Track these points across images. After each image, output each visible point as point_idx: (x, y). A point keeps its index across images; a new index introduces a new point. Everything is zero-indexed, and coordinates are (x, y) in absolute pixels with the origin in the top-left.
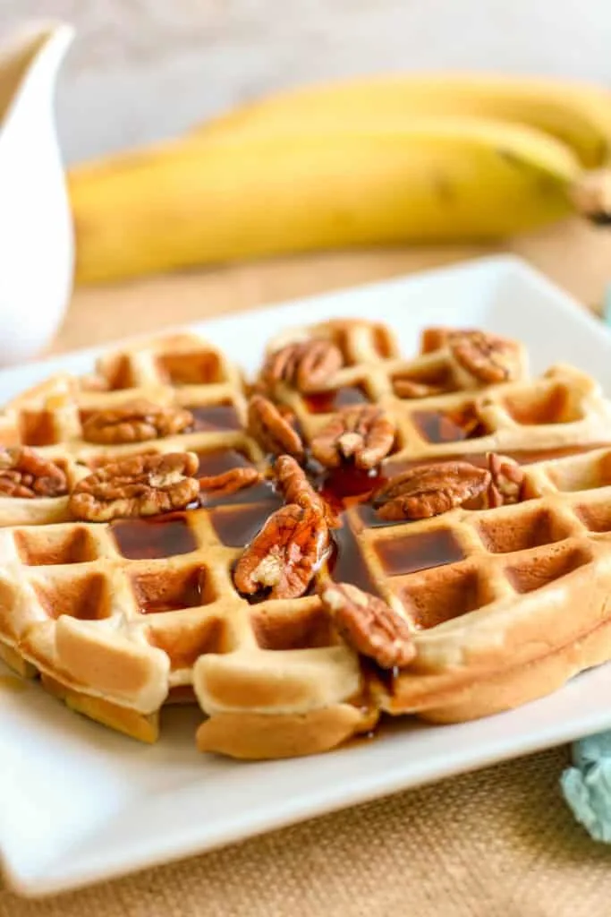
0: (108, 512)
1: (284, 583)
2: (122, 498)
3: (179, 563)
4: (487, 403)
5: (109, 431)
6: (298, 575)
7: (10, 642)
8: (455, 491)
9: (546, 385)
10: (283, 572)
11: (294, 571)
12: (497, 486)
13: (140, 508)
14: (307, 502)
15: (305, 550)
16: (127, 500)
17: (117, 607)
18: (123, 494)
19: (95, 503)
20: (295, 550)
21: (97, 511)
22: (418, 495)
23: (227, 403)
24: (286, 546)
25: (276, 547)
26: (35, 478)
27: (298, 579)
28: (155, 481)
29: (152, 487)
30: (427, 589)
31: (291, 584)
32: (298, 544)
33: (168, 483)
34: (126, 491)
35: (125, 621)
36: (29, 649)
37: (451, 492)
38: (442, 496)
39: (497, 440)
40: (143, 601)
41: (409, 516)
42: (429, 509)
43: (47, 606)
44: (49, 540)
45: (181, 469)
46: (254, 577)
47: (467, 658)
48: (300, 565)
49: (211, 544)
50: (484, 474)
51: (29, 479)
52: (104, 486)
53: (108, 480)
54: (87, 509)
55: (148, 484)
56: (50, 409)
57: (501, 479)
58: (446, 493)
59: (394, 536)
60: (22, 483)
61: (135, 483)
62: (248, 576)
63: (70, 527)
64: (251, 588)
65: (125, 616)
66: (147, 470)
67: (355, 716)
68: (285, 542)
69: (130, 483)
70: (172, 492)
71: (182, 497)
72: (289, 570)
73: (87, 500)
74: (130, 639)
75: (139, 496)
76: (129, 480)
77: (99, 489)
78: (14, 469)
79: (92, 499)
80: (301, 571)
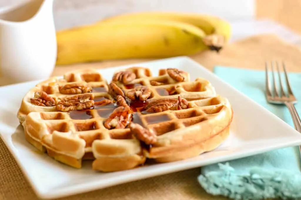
0: (67, 109)
1: (119, 126)
2: (72, 106)
3: (88, 121)
4: (178, 87)
5: (68, 90)
6: (123, 124)
7: (38, 140)
8: (168, 105)
9: (195, 83)
10: (119, 123)
12: (181, 106)
13: (77, 108)
14: (125, 106)
15: (125, 118)
17: (70, 130)
18: (72, 104)
20: (122, 118)
21: (64, 109)
22: (158, 106)
23: (102, 86)
25: (117, 117)
26: (46, 101)
28: (81, 101)
29: (81, 103)
30: (160, 128)
31: (121, 126)
32: (123, 116)
33: (85, 101)
34: (73, 104)
35: (72, 133)
36: (44, 142)
41: (155, 111)
42: (161, 109)
44: (50, 116)
45: (89, 98)
46: (110, 124)
47: (171, 143)
48: (123, 121)
49: (98, 117)
50: (177, 101)
51: (44, 101)
53: (68, 101)
54: (61, 108)
55: (79, 102)
56: (50, 86)
57: (182, 104)
58: (166, 105)
60: (42, 102)
61: (76, 102)
62: (108, 123)
63: (56, 113)
64: (109, 127)
66: (79, 98)
67: (139, 158)
68: (119, 115)
70: (86, 104)
71: (89, 105)
72: (120, 122)
73: (61, 106)
74: (74, 137)
75: (76, 105)
76: (74, 101)
77: (65, 103)
78: (40, 98)
79: (63, 106)
80: (124, 123)
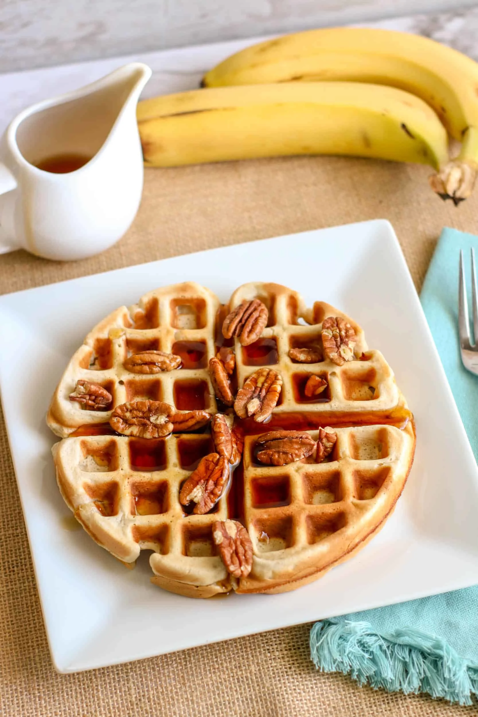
0: (128, 432)
1: (203, 504)
2: (136, 425)
3: (157, 477)
6: (210, 499)
7: (72, 510)
8: (296, 455)
10: (203, 496)
11: (209, 496)
12: (322, 443)
13: (143, 434)
14: (223, 451)
15: (216, 484)
16: (138, 427)
17: (122, 511)
18: (136, 423)
19: (122, 424)
20: (211, 483)
21: (123, 429)
22: (279, 452)
23: (203, 343)
24: (207, 481)
25: (202, 481)
26: (96, 397)
27: (209, 501)
28: (152, 419)
29: (151, 423)
30: (268, 520)
31: (206, 504)
32: (213, 481)
33: (158, 422)
34: (139, 421)
35: (123, 519)
36: (79, 515)
37: (294, 456)
38: (290, 456)
39: (331, 407)
40: (137, 493)
41: (271, 464)
42: (282, 461)
43: (91, 493)
44: (98, 444)
46: (188, 498)
47: (275, 575)
48: (212, 493)
49: (175, 466)
50: (314, 445)
51: (93, 397)
52: (128, 414)
53: (131, 411)
54: (118, 428)
55: (149, 420)
56: (111, 338)
57: (324, 440)
58: (292, 455)
59: (262, 475)
60: (90, 399)
61: (143, 418)
62: (186, 497)
63: (107, 438)
64: (186, 503)
65: (124, 515)
66: (150, 410)
67: (219, 589)
68: (207, 478)
69: (141, 417)
70: (160, 430)
71: (163, 432)
72: (206, 495)
73: (118, 422)
74: (124, 534)
75: (144, 426)
76: (141, 414)
77: (126, 416)
79: (121, 421)
80: (212, 496)
